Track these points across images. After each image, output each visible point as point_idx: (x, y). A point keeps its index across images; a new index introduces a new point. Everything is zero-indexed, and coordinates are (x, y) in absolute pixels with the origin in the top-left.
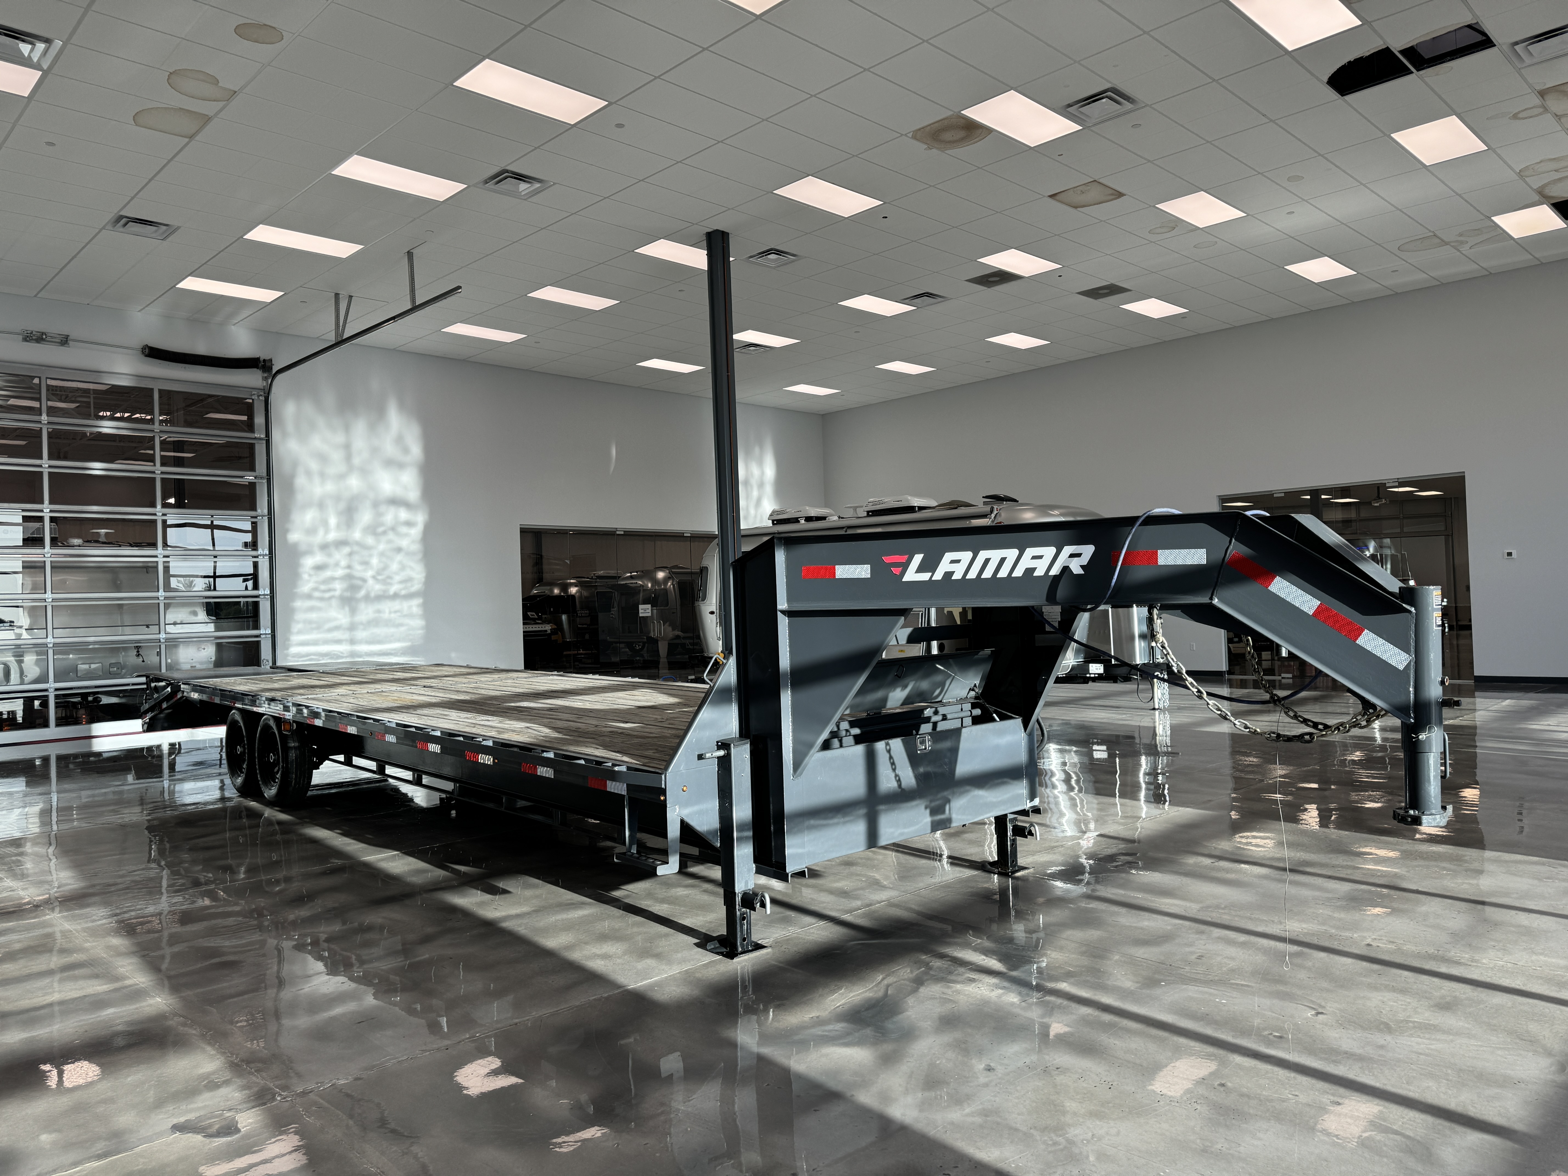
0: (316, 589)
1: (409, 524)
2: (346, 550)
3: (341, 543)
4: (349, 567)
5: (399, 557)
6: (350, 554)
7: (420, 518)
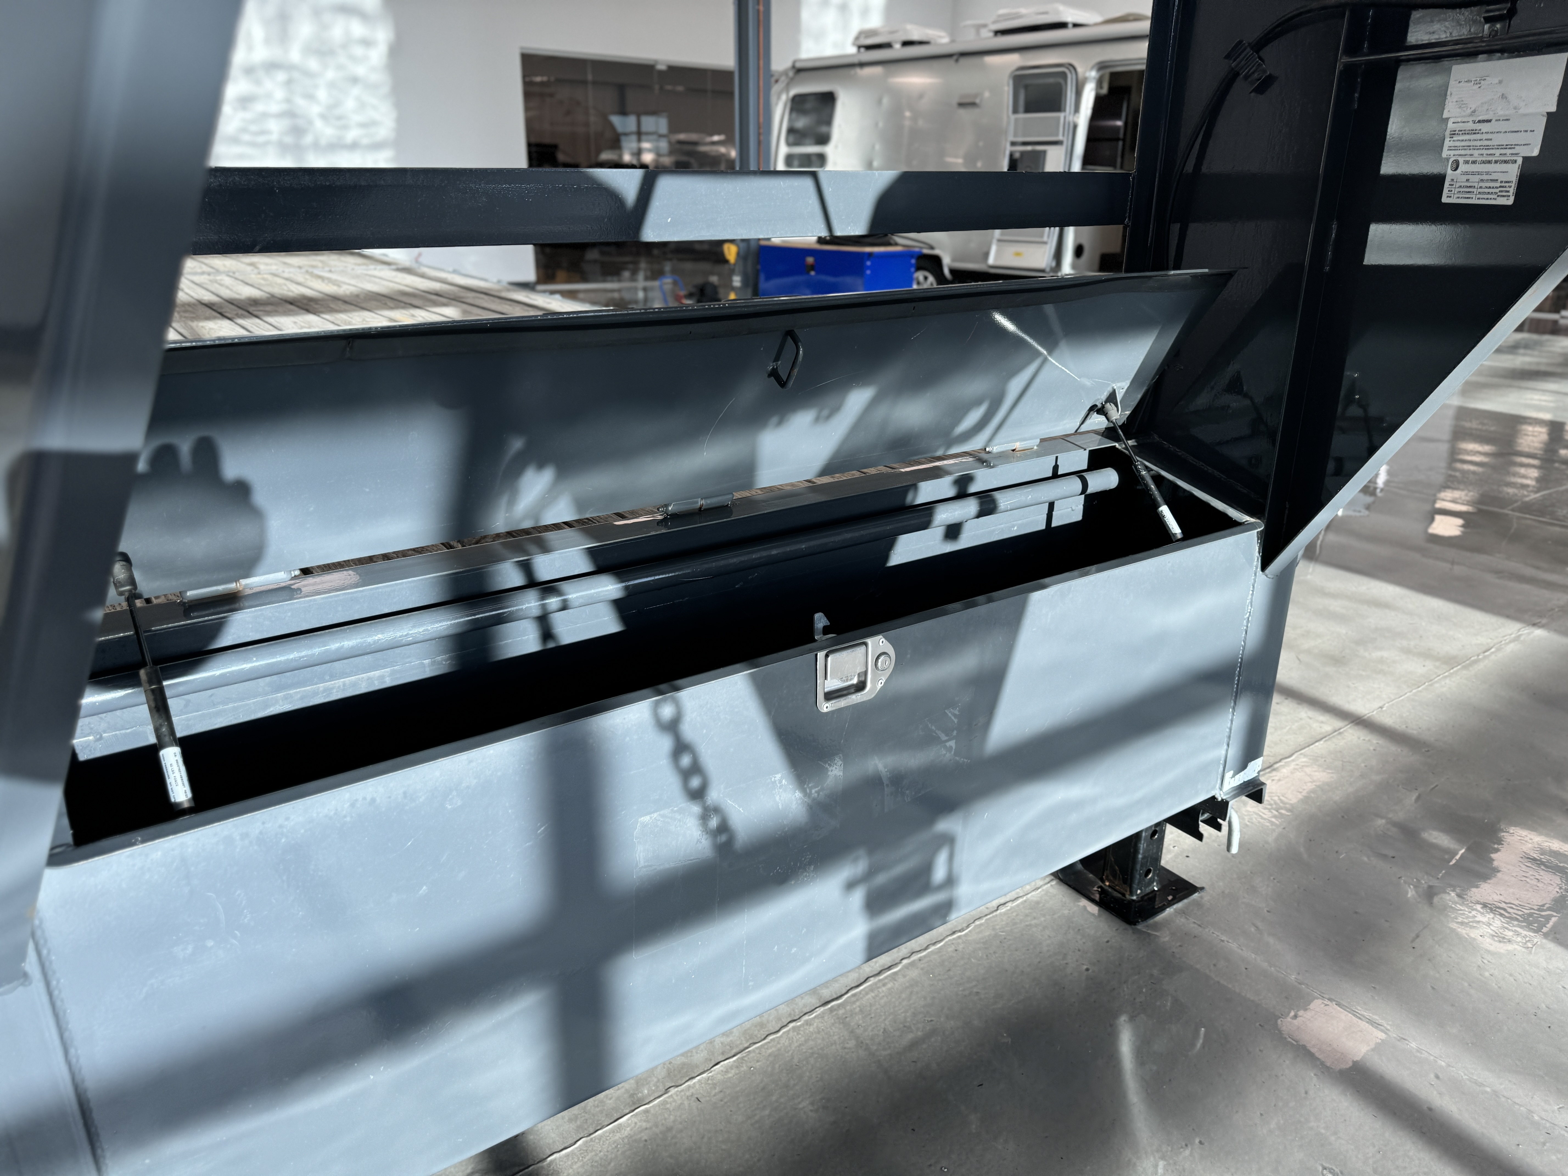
1: (367, 43)
2: (281, 76)
3: (272, 66)
4: (288, 101)
5: (356, 91)
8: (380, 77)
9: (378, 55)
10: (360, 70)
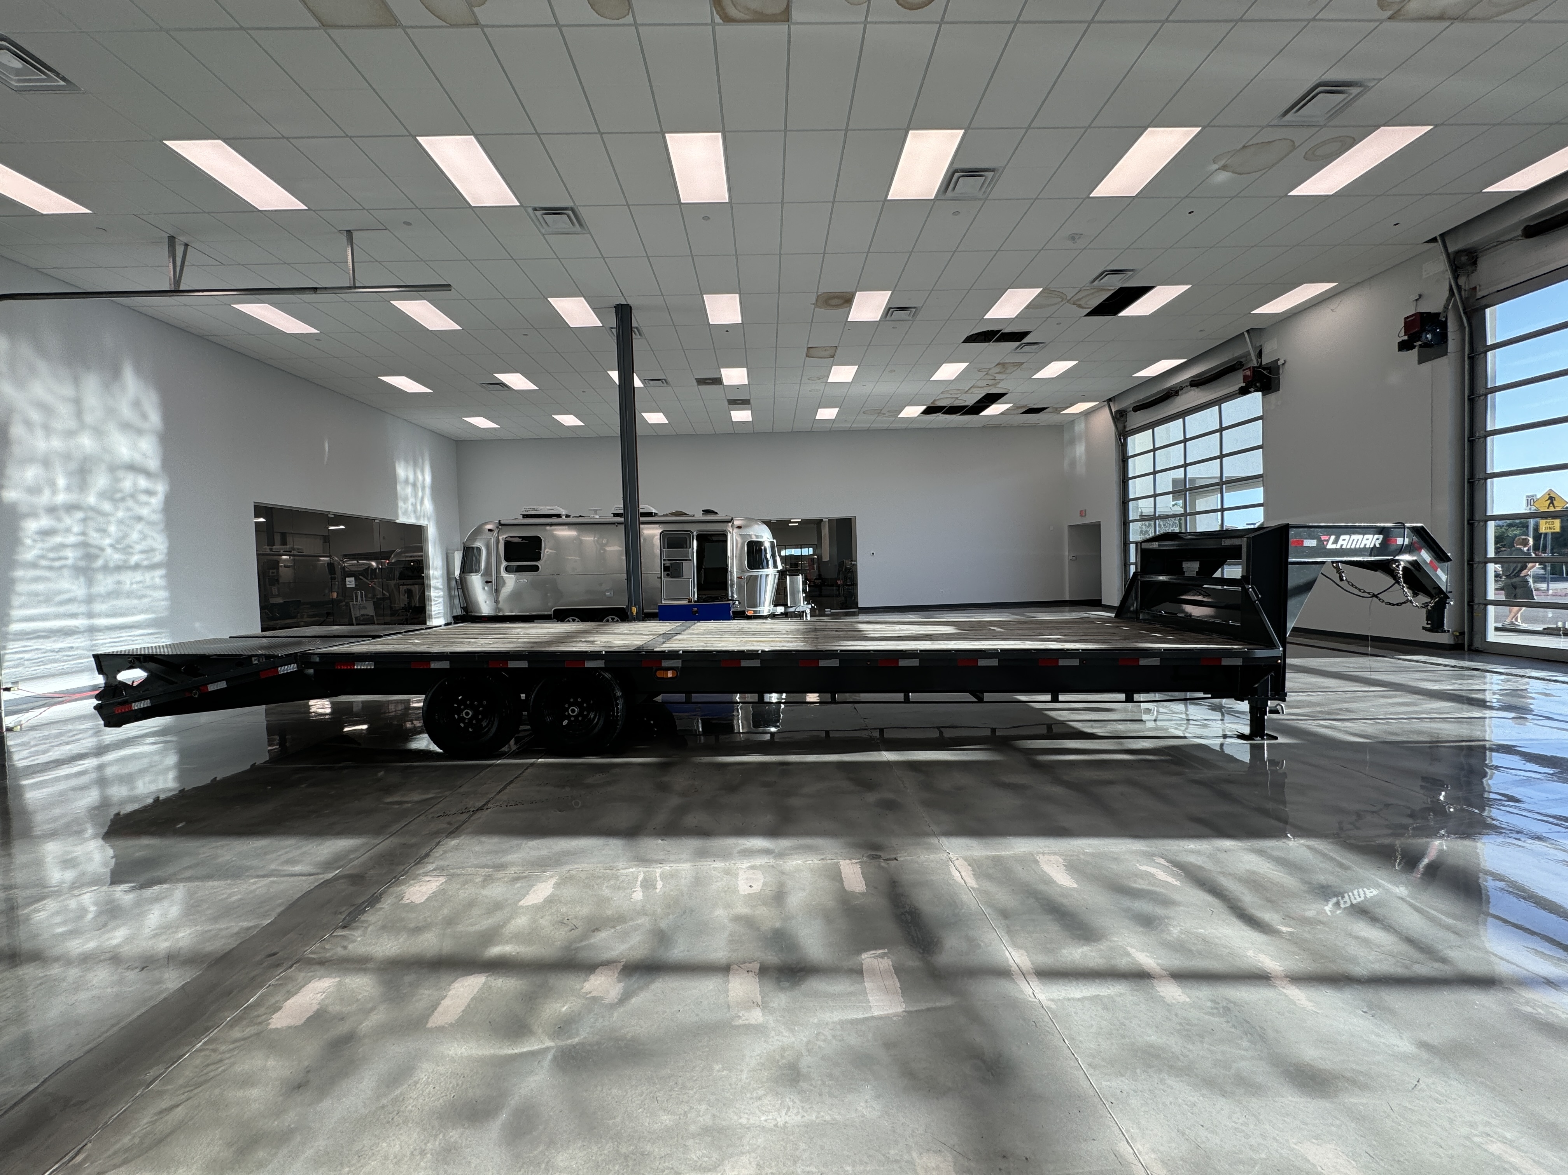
0: (42, 557)
1: (149, 493)
2: (80, 515)
3: (71, 508)
4: (83, 534)
5: (139, 526)
6: (84, 520)
7: (161, 488)
8: (157, 517)
9: (157, 501)
10: (145, 512)
